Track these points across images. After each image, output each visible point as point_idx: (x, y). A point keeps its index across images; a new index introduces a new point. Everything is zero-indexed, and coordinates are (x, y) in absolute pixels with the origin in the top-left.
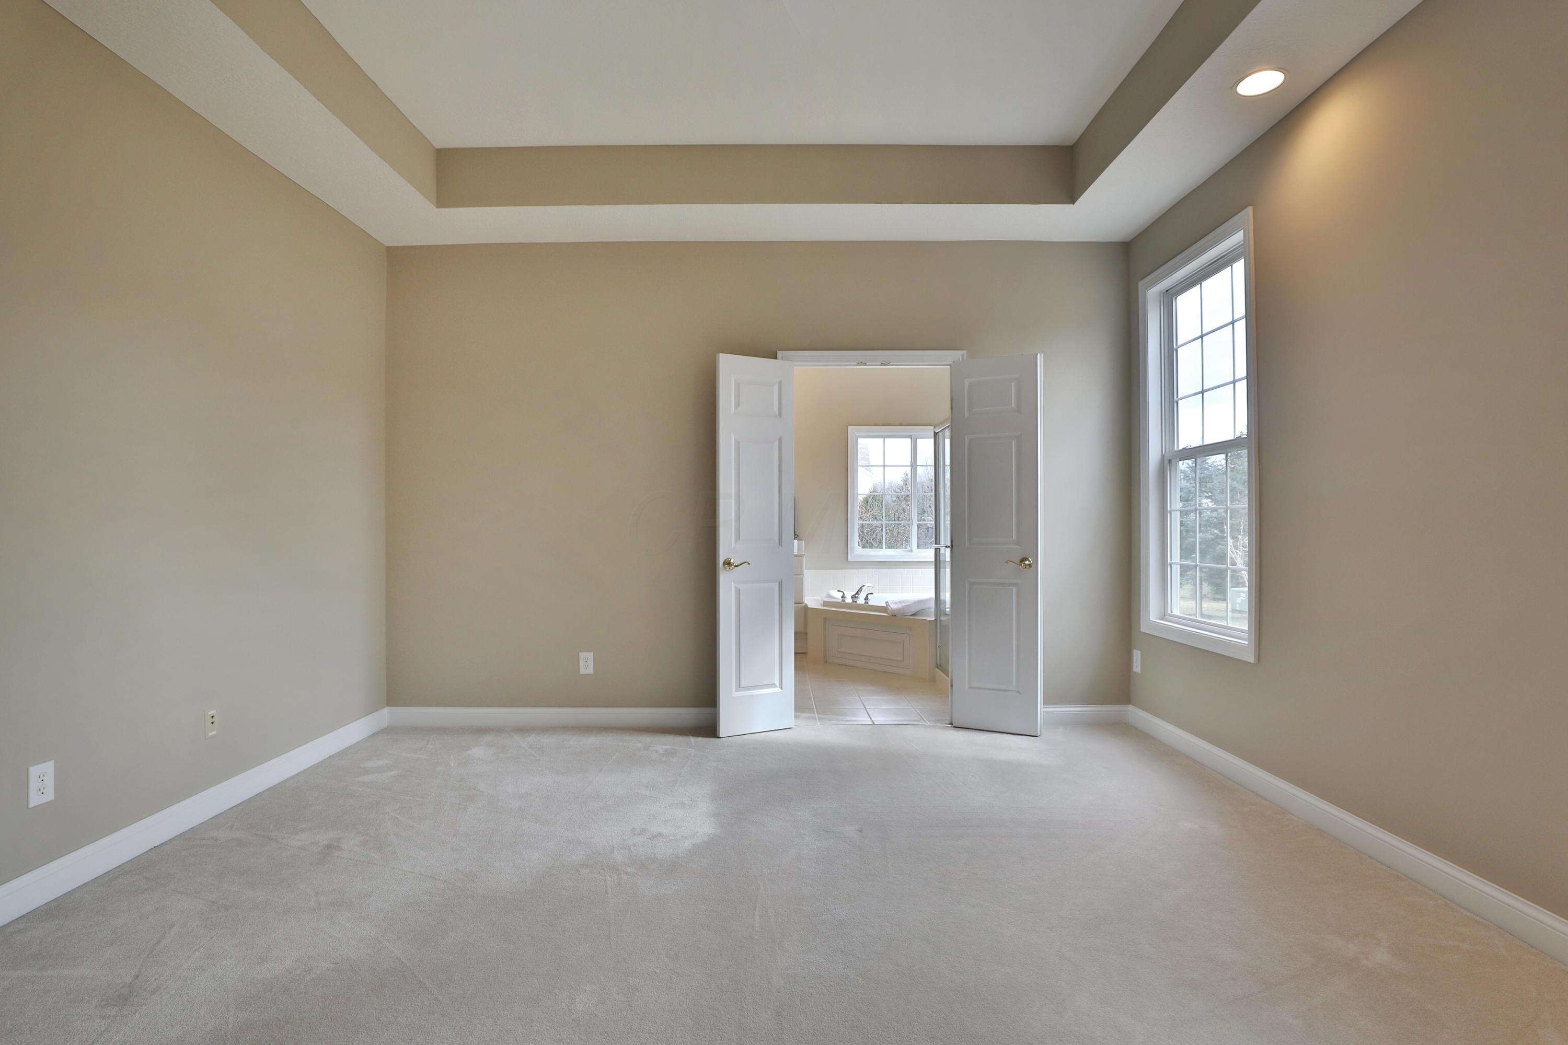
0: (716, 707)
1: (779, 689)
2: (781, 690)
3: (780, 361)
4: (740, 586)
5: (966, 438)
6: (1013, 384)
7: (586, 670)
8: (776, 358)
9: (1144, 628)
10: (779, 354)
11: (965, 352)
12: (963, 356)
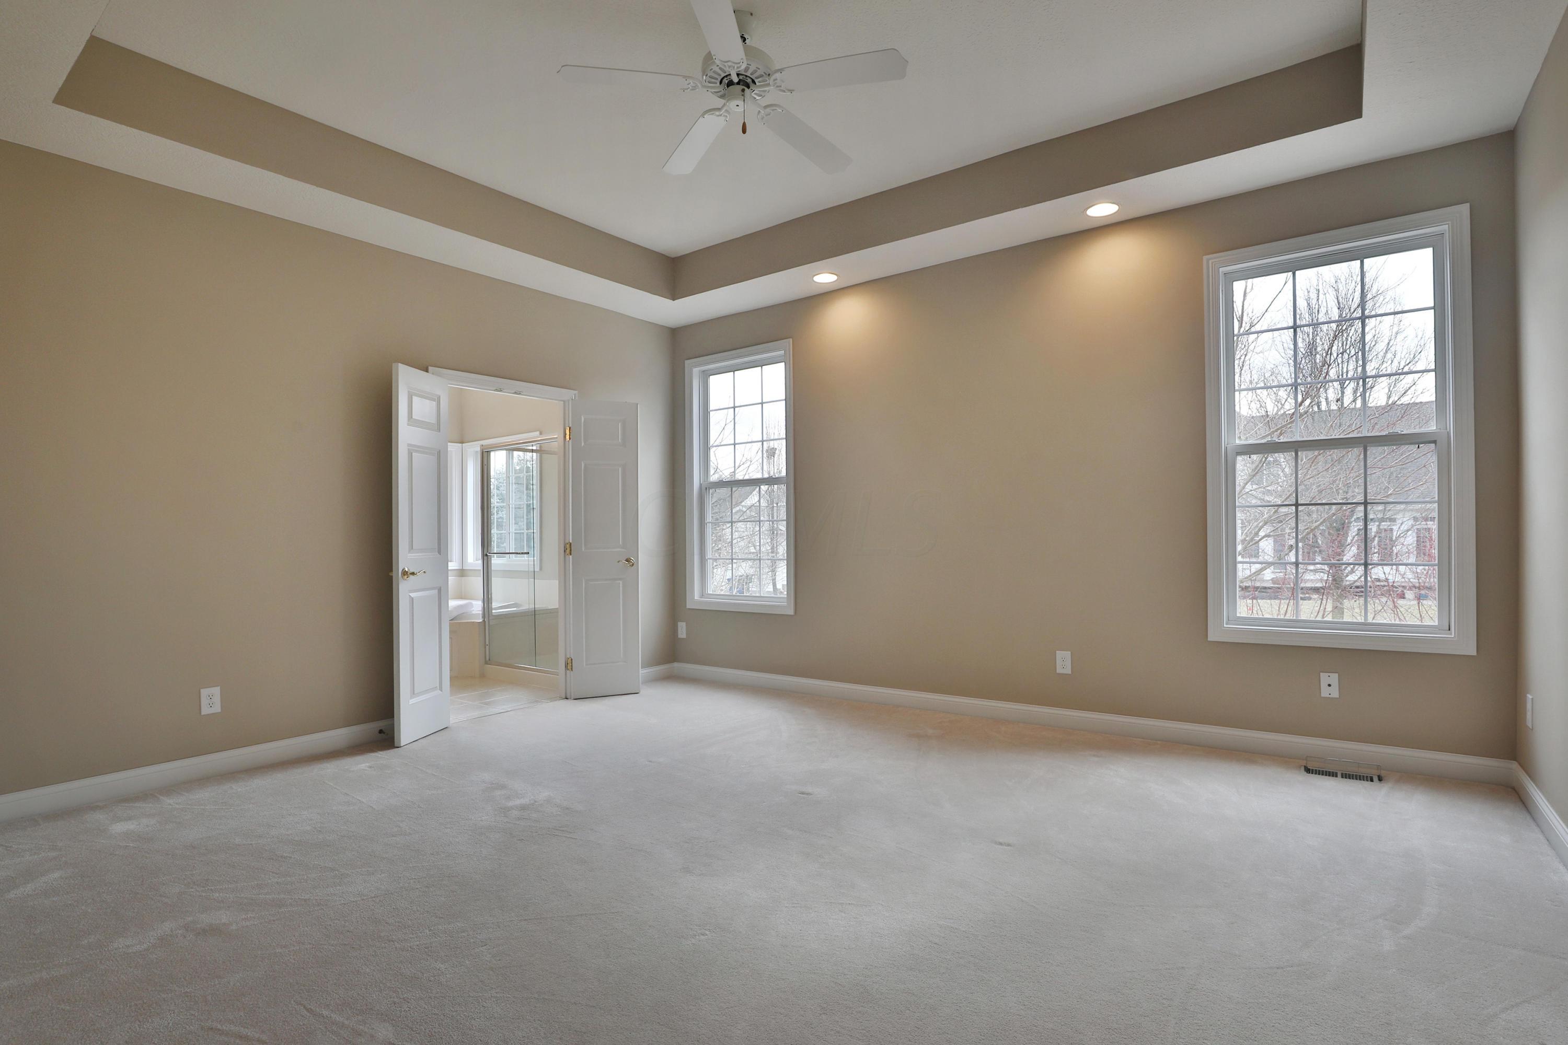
0: (393, 717)
1: (440, 691)
2: (441, 692)
3: (431, 375)
4: (413, 595)
5: (582, 463)
6: (620, 424)
7: (211, 708)
8: (427, 371)
9: (689, 605)
10: (430, 368)
11: (576, 392)
12: (575, 395)
